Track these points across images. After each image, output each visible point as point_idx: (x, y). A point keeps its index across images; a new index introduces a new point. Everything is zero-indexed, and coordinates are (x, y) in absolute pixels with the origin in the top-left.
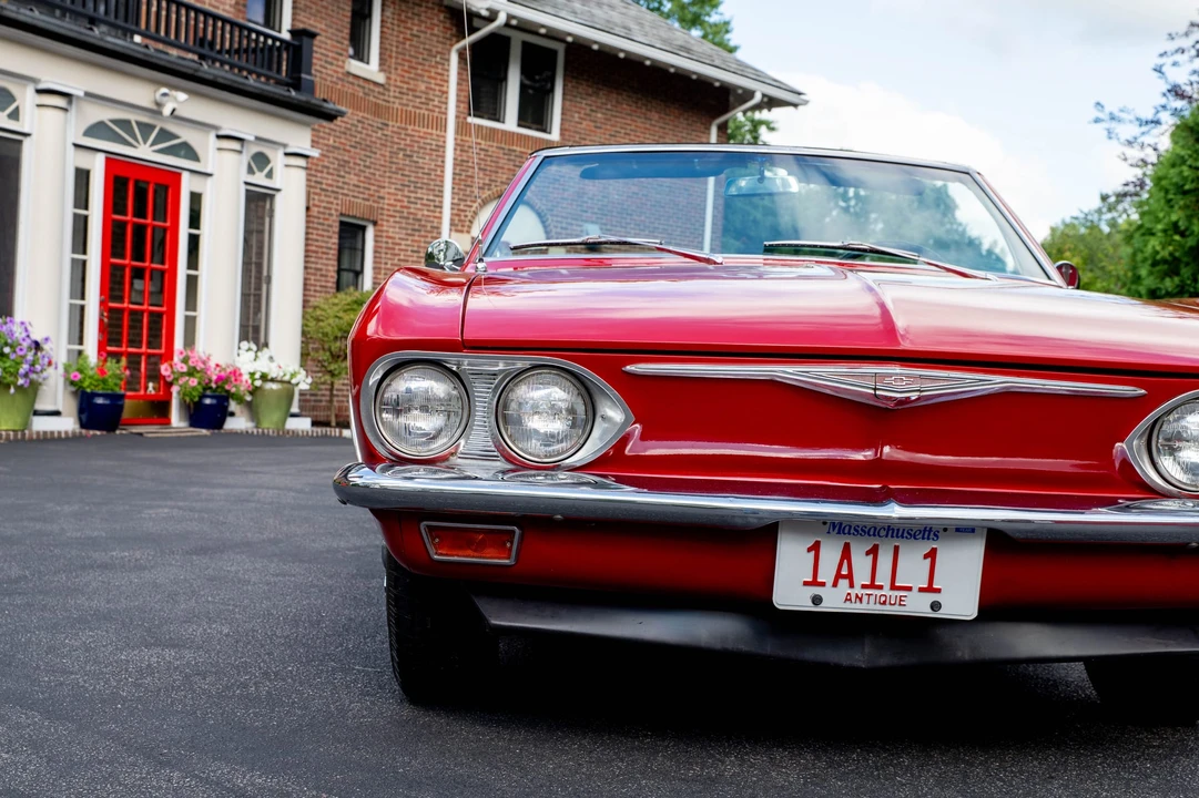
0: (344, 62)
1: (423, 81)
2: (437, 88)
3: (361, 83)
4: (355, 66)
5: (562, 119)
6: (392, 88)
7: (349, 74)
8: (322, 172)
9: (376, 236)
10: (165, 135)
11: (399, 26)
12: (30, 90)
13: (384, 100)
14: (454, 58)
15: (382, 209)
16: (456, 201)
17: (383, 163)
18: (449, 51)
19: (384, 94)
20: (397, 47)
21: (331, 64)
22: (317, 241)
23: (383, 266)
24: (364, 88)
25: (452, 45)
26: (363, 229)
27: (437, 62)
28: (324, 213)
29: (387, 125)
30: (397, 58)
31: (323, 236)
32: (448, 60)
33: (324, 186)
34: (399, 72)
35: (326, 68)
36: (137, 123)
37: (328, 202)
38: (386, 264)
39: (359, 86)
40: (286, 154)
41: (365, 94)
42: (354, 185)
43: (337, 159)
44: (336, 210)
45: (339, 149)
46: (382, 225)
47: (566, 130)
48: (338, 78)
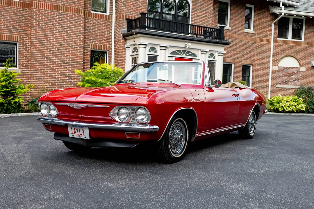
0: (243, 30)
1: (265, 31)
2: (269, 32)
3: (248, 34)
4: (247, 30)
5: (305, 36)
6: (257, 34)
7: (244, 32)
8: (238, 55)
9: (253, 68)
10: (188, 52)
11: (258, 19)
12: (159, 47)
13: (254, 37)
14: (273, 25)
15: (254, 62)
16: (274, 58)
17: (254, 51)
18: (272, 23)
19: (254, 36)
20: (258, 24)
21: (240, 31)
22: (237, 70)
23: (254, 75)
24: (249, 35)
25: (272, 22)
26: (250, 66)
27: (268, 27)
28: (238, 64)
29: (256, 43)
30: (258, 27)
31: (238, 69)
32: (272, 26)
33: (238, 58)
34: (259, 30)
35: (238, 32)
36: (182, 50)
37: (239, 61)
38: (255, 74)
39: (247, 35)
40: (218, 53)
41: (249, 36)
42: (246, 57)
43: (241, 52)
44: (242, 63)
45: (242, 49)
46: (254, 65)
47: (305, 38)
48: (241, 34)
